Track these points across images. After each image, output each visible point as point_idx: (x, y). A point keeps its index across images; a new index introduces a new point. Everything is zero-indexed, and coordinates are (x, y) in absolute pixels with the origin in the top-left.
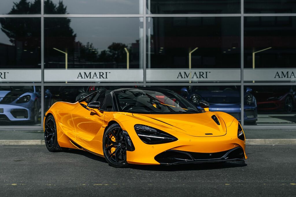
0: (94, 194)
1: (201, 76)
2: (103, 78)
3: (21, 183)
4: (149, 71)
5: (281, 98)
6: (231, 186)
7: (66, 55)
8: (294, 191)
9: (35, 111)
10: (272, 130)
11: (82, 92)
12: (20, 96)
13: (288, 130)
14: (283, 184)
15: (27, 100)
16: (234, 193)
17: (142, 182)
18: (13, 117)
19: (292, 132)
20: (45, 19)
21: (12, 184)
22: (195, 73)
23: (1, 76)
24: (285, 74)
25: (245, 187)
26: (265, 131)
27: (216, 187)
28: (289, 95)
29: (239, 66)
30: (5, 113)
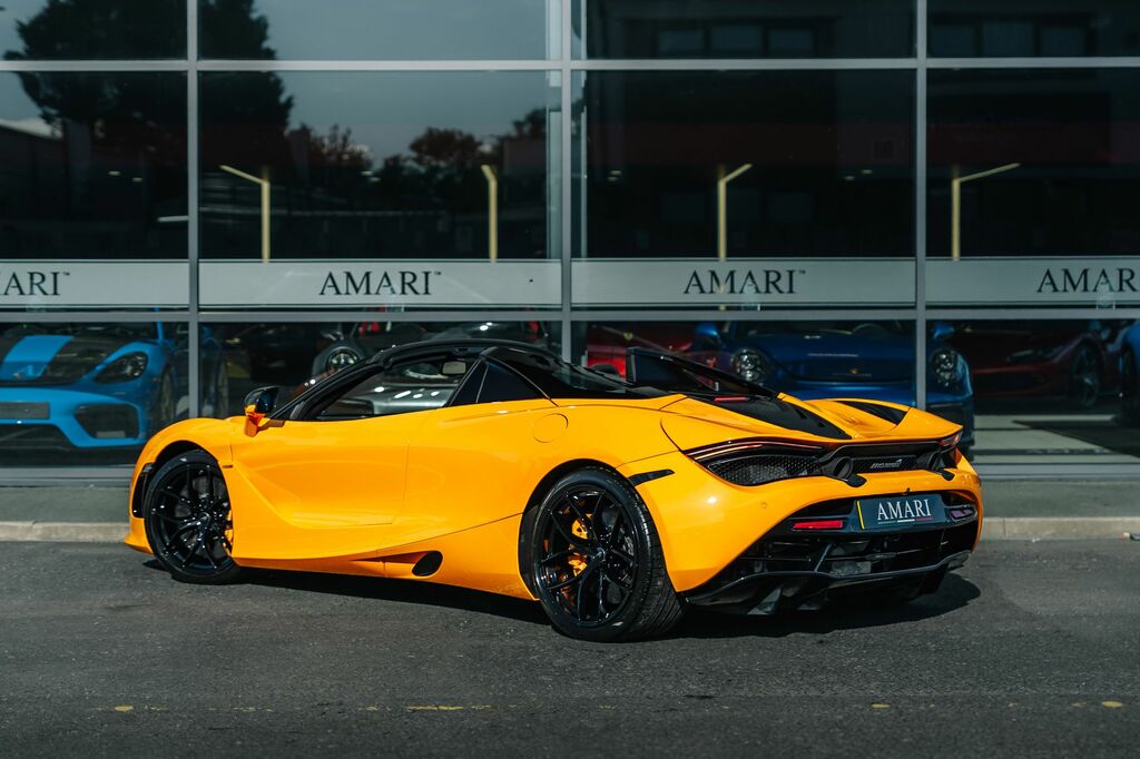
0: (411, 747)
1: (771, 283)
2: (416, 293)
3: (146, 702)
4: (583, 269)
5: (1059, 353)
6: (893, 712)
7: (266, 187)
8: (1115, 733)
9: (164, 410)
10: (1025, 483)
11: (334, 339)
12: (109, 355)
13: (1084, 483)
14: (1077, 705)
15: (134, 371)
16: (905, 740)
17: (577, 696)
18: (85, 434)
19: (1099, 488)
20: (204, 76)
21: (117, 708)
22: (750, 274)
23: (42, 285)
24: (1076, 276)
25: (944, 715)
26: (1002, 484)
27: (840, 717)
28: (1086, 342)
29: (908, 251)
30: (54, 420)
